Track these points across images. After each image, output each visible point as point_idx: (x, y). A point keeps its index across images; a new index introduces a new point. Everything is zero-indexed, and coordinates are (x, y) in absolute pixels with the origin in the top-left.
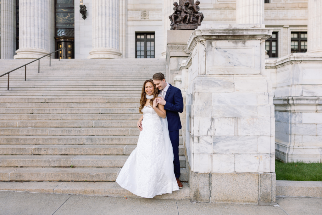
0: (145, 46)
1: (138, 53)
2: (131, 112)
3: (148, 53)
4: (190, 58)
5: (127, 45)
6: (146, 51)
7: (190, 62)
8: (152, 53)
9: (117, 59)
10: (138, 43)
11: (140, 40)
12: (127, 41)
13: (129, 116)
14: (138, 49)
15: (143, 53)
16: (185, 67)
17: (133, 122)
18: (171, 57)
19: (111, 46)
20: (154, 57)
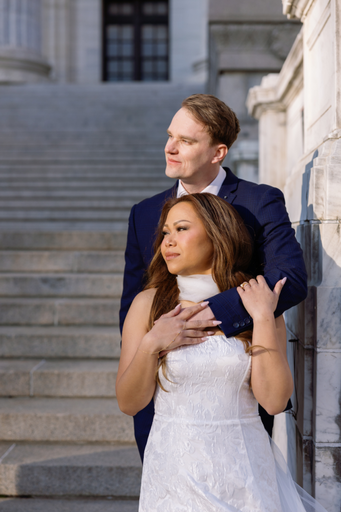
0: (138, 41)
1: (113, 67)
2: (52, 291)
3: (148, 67)
4: (296, 63)
5: (72, 37)
6: (138, 59)
7: (296, 83)
8: (161, 65)
9: (35, 85)
10: (113, 30)
11: (120, 21)
12: (72, 22)
13: (38, 307)
14: (113, 50)
15: (128, 67)
16: (274, 105)
17: (50, 338)
18: (222, 72)
19: (13, 39)
20: (166, 77)
